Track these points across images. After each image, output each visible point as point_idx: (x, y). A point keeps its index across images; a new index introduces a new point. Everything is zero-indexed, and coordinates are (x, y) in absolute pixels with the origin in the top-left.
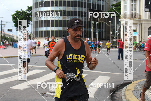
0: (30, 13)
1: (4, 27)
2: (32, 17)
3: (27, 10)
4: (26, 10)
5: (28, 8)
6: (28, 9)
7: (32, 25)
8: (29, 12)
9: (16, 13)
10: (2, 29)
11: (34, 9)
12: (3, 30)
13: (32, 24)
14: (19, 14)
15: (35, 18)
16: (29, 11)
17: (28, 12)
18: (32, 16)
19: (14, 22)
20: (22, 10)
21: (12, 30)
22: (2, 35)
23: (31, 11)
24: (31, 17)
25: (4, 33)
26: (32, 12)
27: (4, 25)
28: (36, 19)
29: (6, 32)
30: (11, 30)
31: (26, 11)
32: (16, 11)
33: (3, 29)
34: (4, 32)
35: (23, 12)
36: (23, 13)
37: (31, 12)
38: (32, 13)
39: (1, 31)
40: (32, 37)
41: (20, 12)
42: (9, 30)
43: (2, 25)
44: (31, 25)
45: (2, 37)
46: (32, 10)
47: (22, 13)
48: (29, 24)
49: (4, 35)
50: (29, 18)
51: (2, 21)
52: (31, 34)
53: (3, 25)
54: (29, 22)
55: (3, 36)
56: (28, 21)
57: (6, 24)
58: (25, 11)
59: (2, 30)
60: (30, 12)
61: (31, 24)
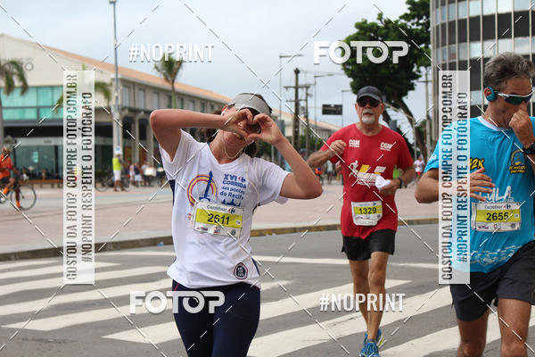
0: (420, 27)
1: (307, 95)
2: (430, 46)
3: (406, 17)
4: (401, 18)
5: (409, 6)
6: (409, 12)
7: (427, 82)
8: (414, 27)
9: (358, 33)
10: (297, 105)
11: (439, 10)
12: (303, 108)
13: (430, 78)
14: (372, 35)
15: (444, 52)
16: (416, 20)
17: (409, 24)
18: (427, 41)
19: (352, 70)
20: (385, 17)
21: (341, 106)
22: (301, 133)
23: (421, 21)
24: (423, 46)
25: (307, 121)
26: (427, 25)
27: (307, 87)
28: (447, 57)
29: (316, 116)
30: (337, 110)
31: (399, 23)
32: (358, 26)
33: (302, 104)
34: (306, 117)
35: (390, 25)
36: (387, 33)
37: (422, 24)
38: (430, 29)
39: (297, 113)
40: (428, 137)
41: (373, 25)
42: (327, 110)
43: (297, 88)
44: (424, 84)
45: (300, 139)
46: (428, 16)
47: (384, 31)
48: (417, 77)
49: (308, 131)
50: (416, 52)
51: (297, 72)
52: (424, 123)
53: (302, 87)
54: (415, 70)
55: (303, 138)
56: (413, 67)
57: (315, 84)
58: (397, 22)
59: (301, 111)
60: (418, 24)
61: (423, 79)
